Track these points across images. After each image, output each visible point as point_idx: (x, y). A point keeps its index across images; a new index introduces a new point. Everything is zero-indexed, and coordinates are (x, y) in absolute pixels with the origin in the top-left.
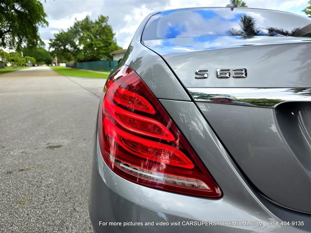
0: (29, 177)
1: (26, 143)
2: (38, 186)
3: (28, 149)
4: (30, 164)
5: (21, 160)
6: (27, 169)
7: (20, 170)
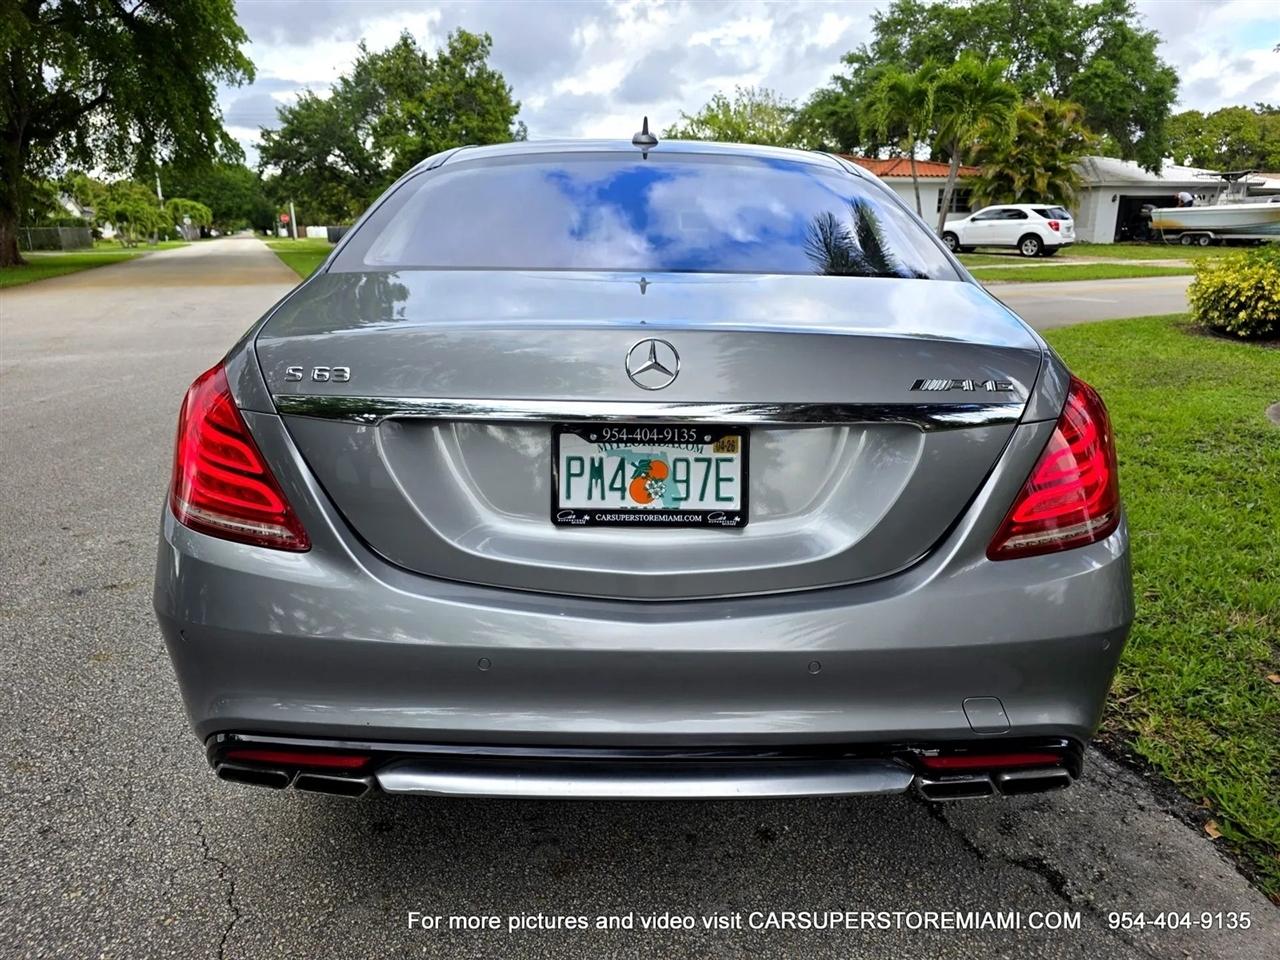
0: (129, 603)
1: (135, 516)
2: (147, 624)
3: (136, 535)
4: (137, 571)
5: (113, 564)
6: (128, 584)
7: (107, 588)
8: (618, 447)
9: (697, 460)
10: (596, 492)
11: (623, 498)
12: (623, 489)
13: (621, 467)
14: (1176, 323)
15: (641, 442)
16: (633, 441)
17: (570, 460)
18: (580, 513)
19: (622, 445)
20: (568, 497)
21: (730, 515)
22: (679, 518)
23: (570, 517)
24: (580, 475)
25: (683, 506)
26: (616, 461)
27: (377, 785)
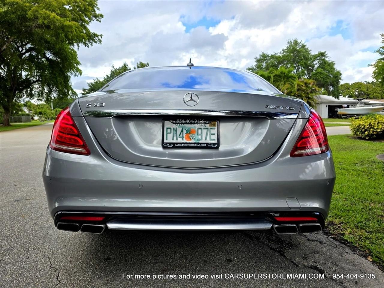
0: (33, 203)
1: (37, 183)
2: (38, 208)
3: (36, 187)
4: (36, 196)
5: (29, 194)
6: (33, 199)
7: (26, 200)
8: (181, 125)
9: (204, 129)
10: (175, 138)
11: (183, 140)
12: (183, 137)
13: (182, 131)
14: (348, 136)
15: (188, 123)
16: (186, 123)
17: (167, 128)
18: (170, 144)
19: (182, 124)
20: (167, 139)
21: (214, 144)
22: (199, 145)
23: (167, 145)
24: (170, 133)
25: (200, 142)
26: (181, 129)
27: (107, 227)
